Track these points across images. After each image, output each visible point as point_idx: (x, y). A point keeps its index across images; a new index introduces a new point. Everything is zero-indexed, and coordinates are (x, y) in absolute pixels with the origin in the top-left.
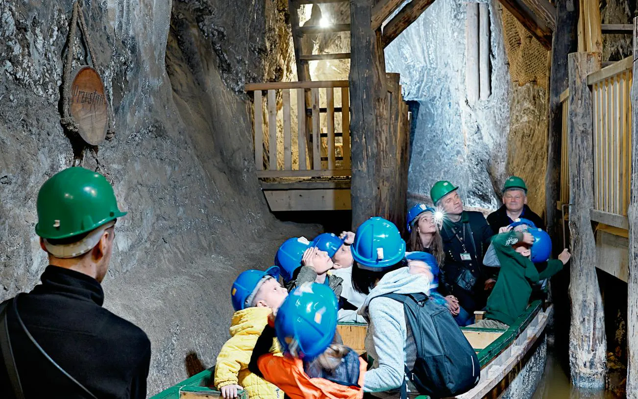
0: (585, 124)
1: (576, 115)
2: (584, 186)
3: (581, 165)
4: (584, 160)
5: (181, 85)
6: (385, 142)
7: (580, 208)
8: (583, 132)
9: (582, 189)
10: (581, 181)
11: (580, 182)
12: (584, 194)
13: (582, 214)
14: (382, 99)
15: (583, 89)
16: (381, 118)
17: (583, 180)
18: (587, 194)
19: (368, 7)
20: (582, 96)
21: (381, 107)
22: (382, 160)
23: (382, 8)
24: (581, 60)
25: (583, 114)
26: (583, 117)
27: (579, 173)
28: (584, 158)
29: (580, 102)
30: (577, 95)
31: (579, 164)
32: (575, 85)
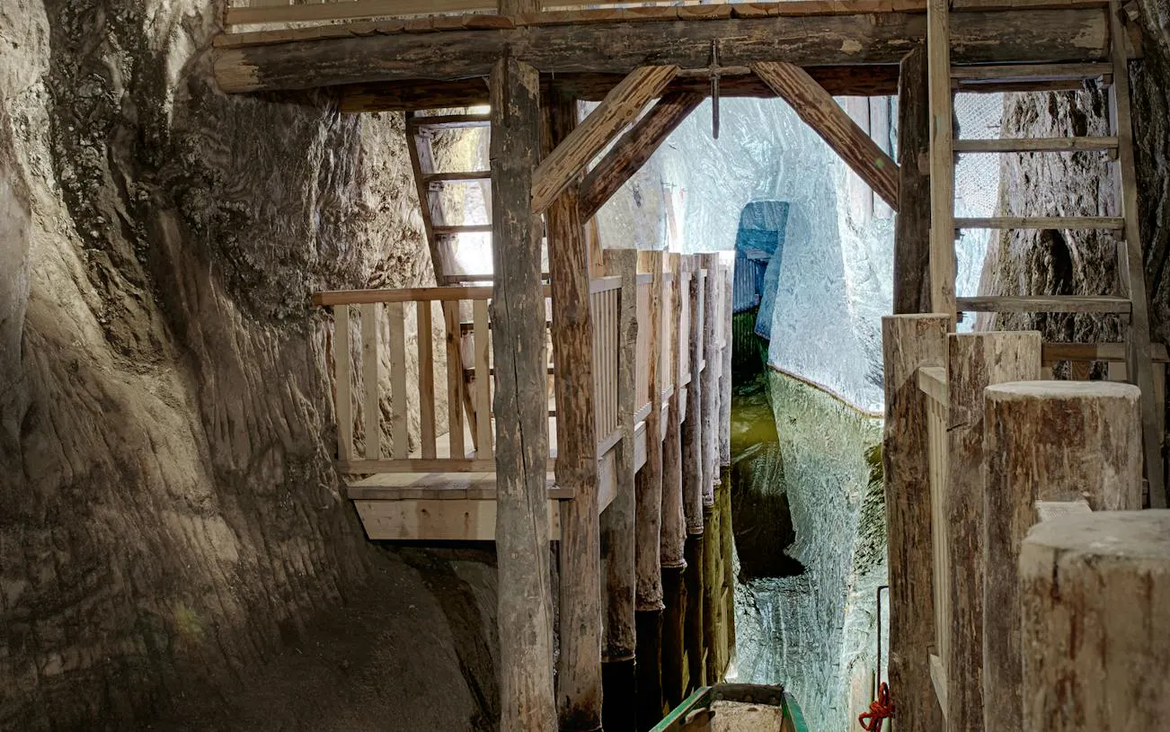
0: (915, 468)
1: (896, 449)
2: (916, 599)
3: (908, 555)
4: (914, 544)
5: (137, 338)
6: (585, 408)
7: (908, 644)
8: (910, 485)
9: (911, 604)
10: (910, 586)
11: (907, 588)
12: (916, 614)
13: (911, 657)
14: (578, 325)
15: (910, 395)
16: (577, 361)
17: (912, 585)
18: (921, 615)
19: (523, 168)
20: (907, 409)
21: (578, 341)
22: (580, 444)
23: (552, 169)
24: (905, 335)
25: (911, 449)
26: (909, 453)
27: (905, 568)
28: (913, 539)
29: (903, 420)
30: (897, 406)
31: (905, 551)
32: (894, 384)
